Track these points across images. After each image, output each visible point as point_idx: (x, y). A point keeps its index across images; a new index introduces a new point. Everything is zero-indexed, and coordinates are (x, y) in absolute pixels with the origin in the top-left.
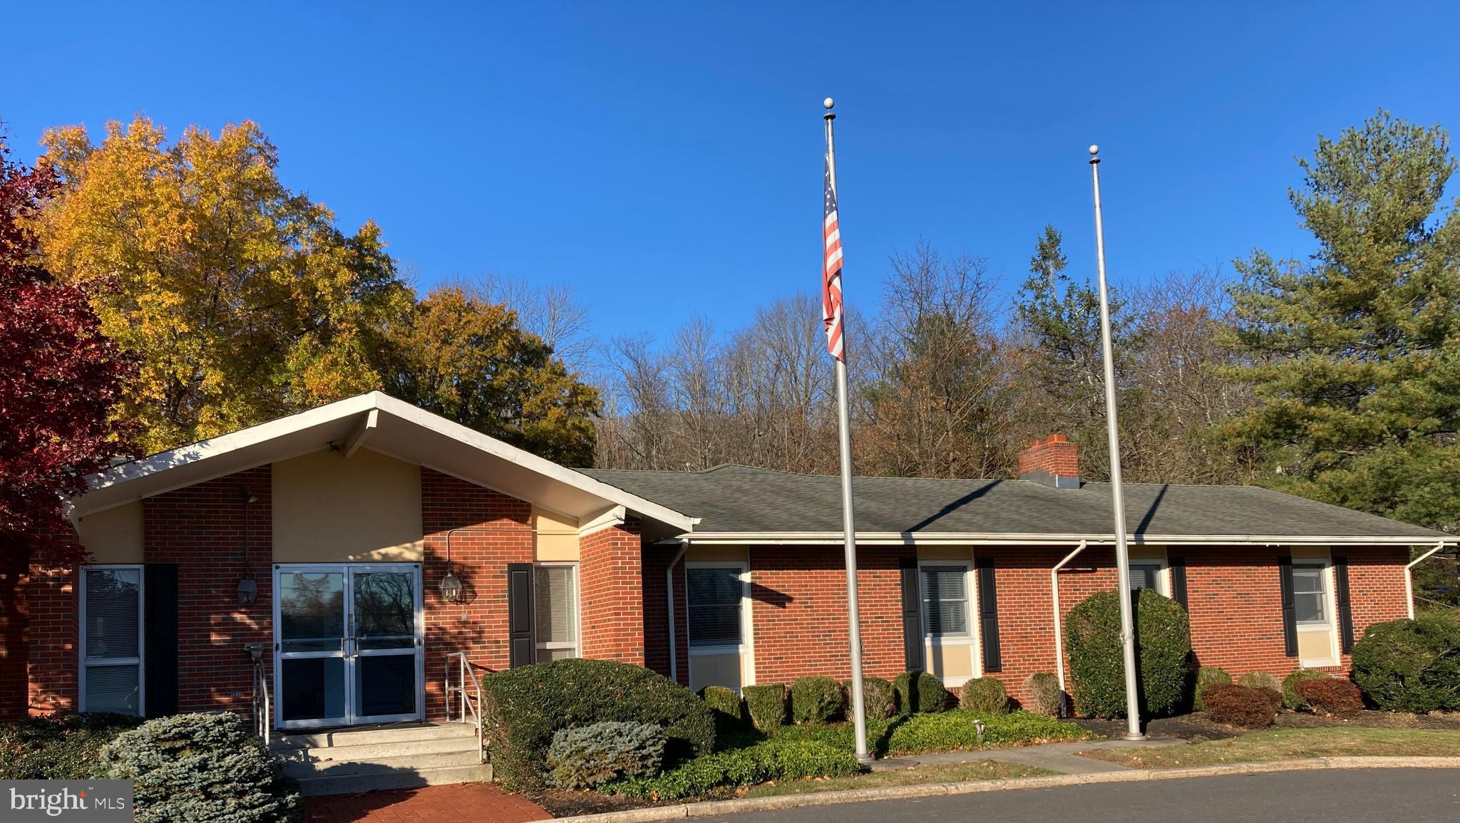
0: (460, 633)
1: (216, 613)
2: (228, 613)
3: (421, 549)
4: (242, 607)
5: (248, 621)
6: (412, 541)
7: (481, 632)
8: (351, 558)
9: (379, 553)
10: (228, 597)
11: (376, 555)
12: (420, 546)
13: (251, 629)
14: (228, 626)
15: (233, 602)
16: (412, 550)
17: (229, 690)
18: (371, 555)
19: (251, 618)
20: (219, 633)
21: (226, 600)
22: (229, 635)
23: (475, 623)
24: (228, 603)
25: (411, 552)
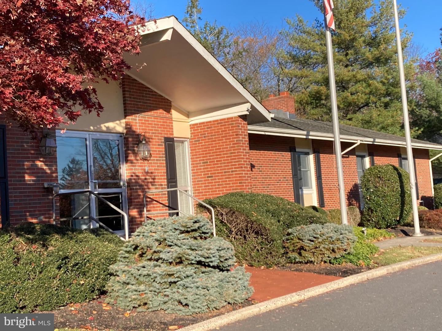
0: (146, 179)
1: (28, 161)
2: (34, 161)
3: (124, 125)
4: (41, 157)
5: (45, 167)
6: (119, 120)
7: (154, 179)
8: (92, 128)
9: (105, 126)
10: (33, 150)
11: (103, 127)
12: (123, 123)
13: (46, 173)
14: (35, 171)
15: (37, 154)
16: (120, 125)
17: (37, 215)
18: (101, 127)
19: (46, 165)
20: (30, 174)
21: (33, 152)
22: (35, 177)
23: (152, 173)
24: (33, 154)
25: (119, 126)
